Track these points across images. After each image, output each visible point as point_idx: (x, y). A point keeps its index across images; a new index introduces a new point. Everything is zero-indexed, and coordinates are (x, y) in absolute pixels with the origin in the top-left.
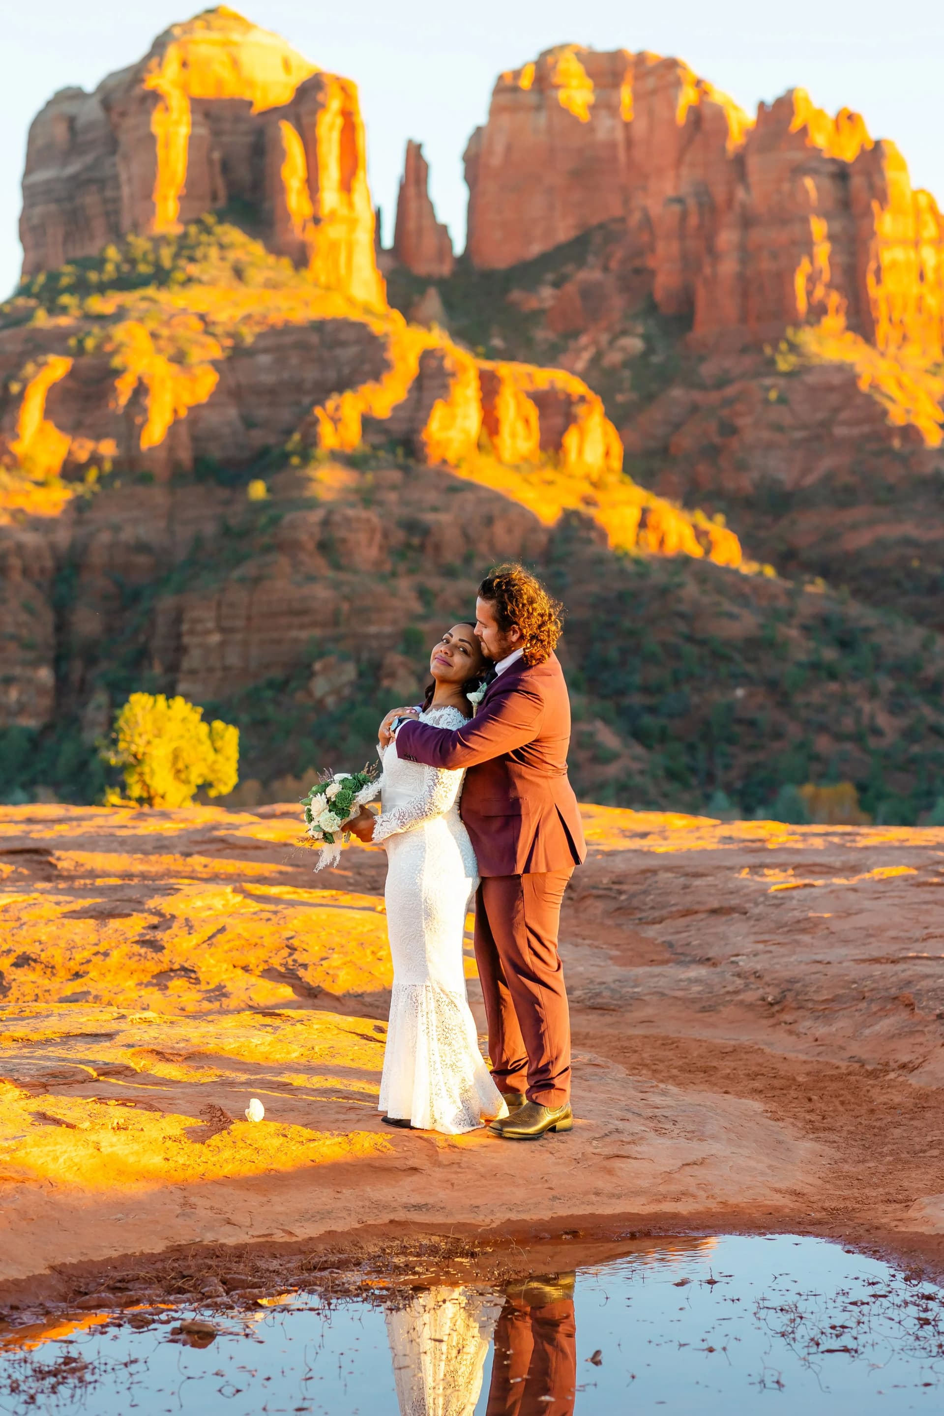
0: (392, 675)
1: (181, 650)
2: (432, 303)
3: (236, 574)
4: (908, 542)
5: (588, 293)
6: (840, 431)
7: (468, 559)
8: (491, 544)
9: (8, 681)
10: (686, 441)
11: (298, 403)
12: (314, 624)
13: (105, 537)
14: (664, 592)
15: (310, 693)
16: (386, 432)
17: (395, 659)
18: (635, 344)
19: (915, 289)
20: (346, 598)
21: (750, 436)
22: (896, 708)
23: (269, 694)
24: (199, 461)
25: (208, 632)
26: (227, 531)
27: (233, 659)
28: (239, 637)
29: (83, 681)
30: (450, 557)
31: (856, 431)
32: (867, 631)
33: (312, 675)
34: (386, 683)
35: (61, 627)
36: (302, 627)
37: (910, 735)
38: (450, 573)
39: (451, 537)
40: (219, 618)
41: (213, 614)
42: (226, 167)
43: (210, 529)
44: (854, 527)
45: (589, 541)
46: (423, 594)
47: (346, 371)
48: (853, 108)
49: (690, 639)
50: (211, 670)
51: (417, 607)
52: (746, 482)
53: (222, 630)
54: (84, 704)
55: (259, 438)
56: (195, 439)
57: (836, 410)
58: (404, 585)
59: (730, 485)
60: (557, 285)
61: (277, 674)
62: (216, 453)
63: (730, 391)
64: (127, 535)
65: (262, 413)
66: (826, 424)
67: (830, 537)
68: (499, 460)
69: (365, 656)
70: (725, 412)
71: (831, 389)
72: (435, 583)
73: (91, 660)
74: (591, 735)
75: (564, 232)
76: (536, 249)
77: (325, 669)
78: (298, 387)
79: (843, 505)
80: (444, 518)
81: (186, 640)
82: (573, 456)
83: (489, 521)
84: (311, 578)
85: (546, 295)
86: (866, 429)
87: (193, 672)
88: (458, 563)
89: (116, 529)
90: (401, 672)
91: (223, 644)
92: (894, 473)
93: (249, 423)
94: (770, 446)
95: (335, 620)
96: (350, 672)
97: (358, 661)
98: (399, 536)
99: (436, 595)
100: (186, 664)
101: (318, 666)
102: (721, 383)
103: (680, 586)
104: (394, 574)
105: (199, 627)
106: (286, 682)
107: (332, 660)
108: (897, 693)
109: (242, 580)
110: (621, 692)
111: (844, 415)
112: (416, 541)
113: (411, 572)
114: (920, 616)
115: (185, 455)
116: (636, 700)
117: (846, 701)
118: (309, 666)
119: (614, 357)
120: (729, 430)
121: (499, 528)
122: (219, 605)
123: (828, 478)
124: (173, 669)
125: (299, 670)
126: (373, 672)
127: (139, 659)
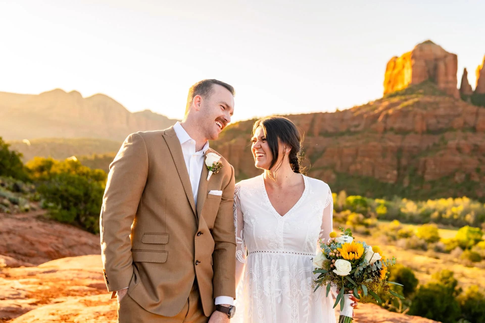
0: (473, 177)
1: (426, 168)
3: (438, 153)
9: (388, 173)
12: (456, 165)
15: (454, 180)
17: (474, 173)
23: (445, 179)
24: (428, 130)
25: (432, 165)
26: (435, 145)
27: (437, 171)
28: (439, 167)
29: (403, 174)
33: (455, 176)
35: (399, 162)
36: (453, 165)
41: (433, 161)
42: (428, 72)
43: (431, 144)
46: (480, 160)
47: (460, 112)
50: (432, 173)
51: (479, 163)
54: (404, 179)
55: (440, 126)
56: (427, 125)
58: (475, 158)
61: (447, 175)
62: (431, 128)
64: (412, 145)
65: (441, 121)
69: (467, 173)
73: (405, 170)
77: (458, 175)
78: (449, 115)
80: (482, 144)
84: (454, 155)
87: (428, 173)
90: (475, 176)
91: (435, 168)
93: (438, 122)
95: (461, 164)
96: (463, 176)
97: (465, 174)
98: (473, 147)
99: (482, 160)
100: (426, 172)
101: (456, 174)
104: (472, 155)
105: (430, 164)
106: (449, 177)
107: (459, 173)
109: (439, 155)
112: (476, 149)
113: (476, 155)
115: (425, 128)
124: (424, 172)
125: (452, 175)
126: (469, 176)
127: (416, 170)
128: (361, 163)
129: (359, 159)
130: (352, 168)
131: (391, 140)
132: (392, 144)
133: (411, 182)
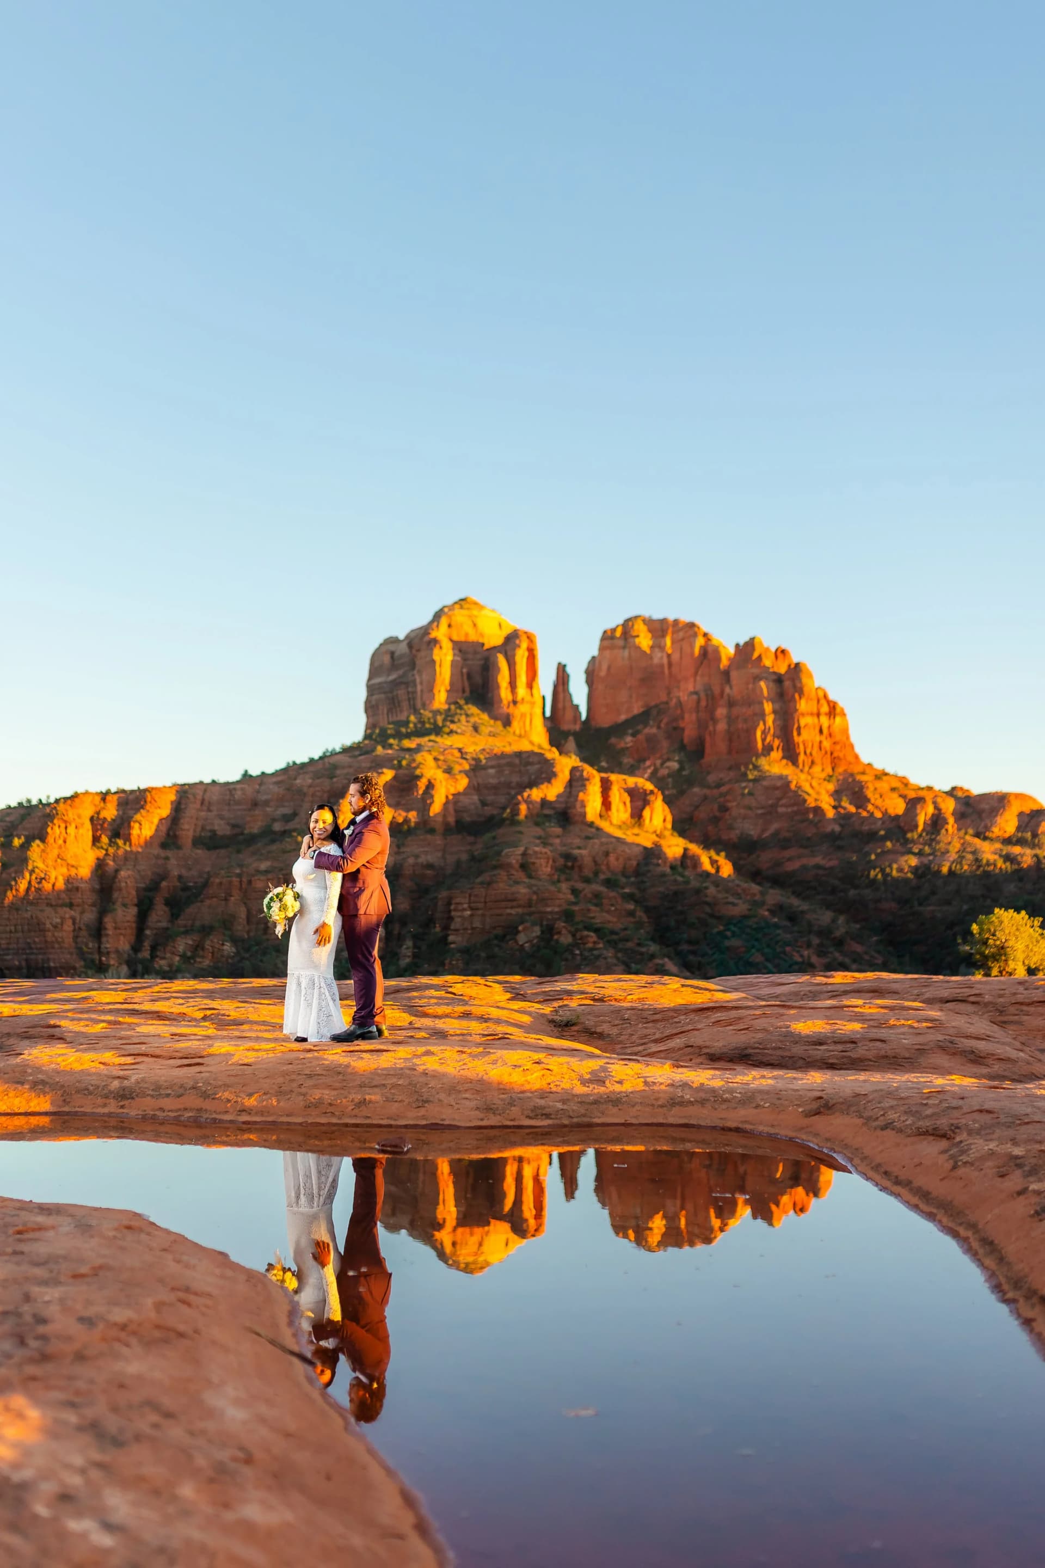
0: (559, 933)
1: (451, 919)
2: (571, 744)
3: (479, 880)
4: (818, 867)
5: (650, 739)
6: (781, 810)
7: (596, 874)
8: (608, 865)
10: (703, 814)
11: (509, 794)
12: (519, 906)
13: (411, 861)
14: (698, 891)
15: (516, 942)
16: (554, 808)
17: (560, 924)
18: (675, 765)
19: (818, 738)
20: (535, 893)
21: (734, 812)
23: (495, 942)
24: (457, 822)
25: (464, 910)
26: (473, 859)
27: (477, 924)
28: (480, 912)
29: (399, 934)
30: (587, 872)
31: (790, 810)
32: (802, 912)
33: (518, 932)
34: (556, 937)
36: (512, 908)
38: (587, 881)
39: (587, 861)
40: (470, 903)
41: (467, 901)
42: (469, 676)
43: (464, 857)
44: (789, 859)
45: (658, 865)
46: (574, 891)
47: (533, 777)
48: (784, 647)
49: (712, 916)
50: (466, 929)
51: (571, 898)
52: (734, 835)
53: (471, 909)
54: (401, 946)
55: (488, 811)
56: (456, 811)
57: (779, 799)
58: (564, 886)
59: (725, 837)
60: (633, 735)
61: (499, 931)
62: (467, 818)
63: (724, 789)
64: (423, 859)
65: (490, 798)
66: (772, 806)
67: (778, 864)
68: (611, 822)
69: (545, 923)
70: (722, 799)
71: (776, 788)
72: (580, 886)
73: (404, 924)
74: (663, 965)
75: (637, 709)
76: (623, 717)
77: (524, 929)
78: (508, 785)
79: (785, 848)
80: (584, 852)
81: (453, 913)
82: (647, 821)
83: (607, 854)
84: (517, 883)
85: (629, 740)
86: (795, 808)
87: (456, 930)
88: (591, 875)
89: (417, 857)
90: (564, 931)
91: (472, 915)
92: (811, 832)
93: (484, 804)
94: (745, 817)
95: (529, 905)
96: (537, 931)
97: (541, 926)
98: (561, 861)
99: (581, 892)
100: (452, 927)
101: (520, 928)
102: (719, 785)
103: (706, 888)
104: (559, 881)
105: (460, 907)
106: (504, 936)
107: (528, 924)
108: (821, 945)
109: (482, 883)
110: (678, 943)
111: (784, 801)
112: (570, 864)
113: (567, 880)
114: (828, 906)
115: (451, 819)
116: (685, 947)
118: (517, 928)
119: (664, 772)
120: (724, 809)
121: (612, 858)
122: (470, 896)
123: (777, 833)
124: (446, 928)
125: (511, 930)
126: (549, 931)
127: (430, 922)
133: (415, 956)
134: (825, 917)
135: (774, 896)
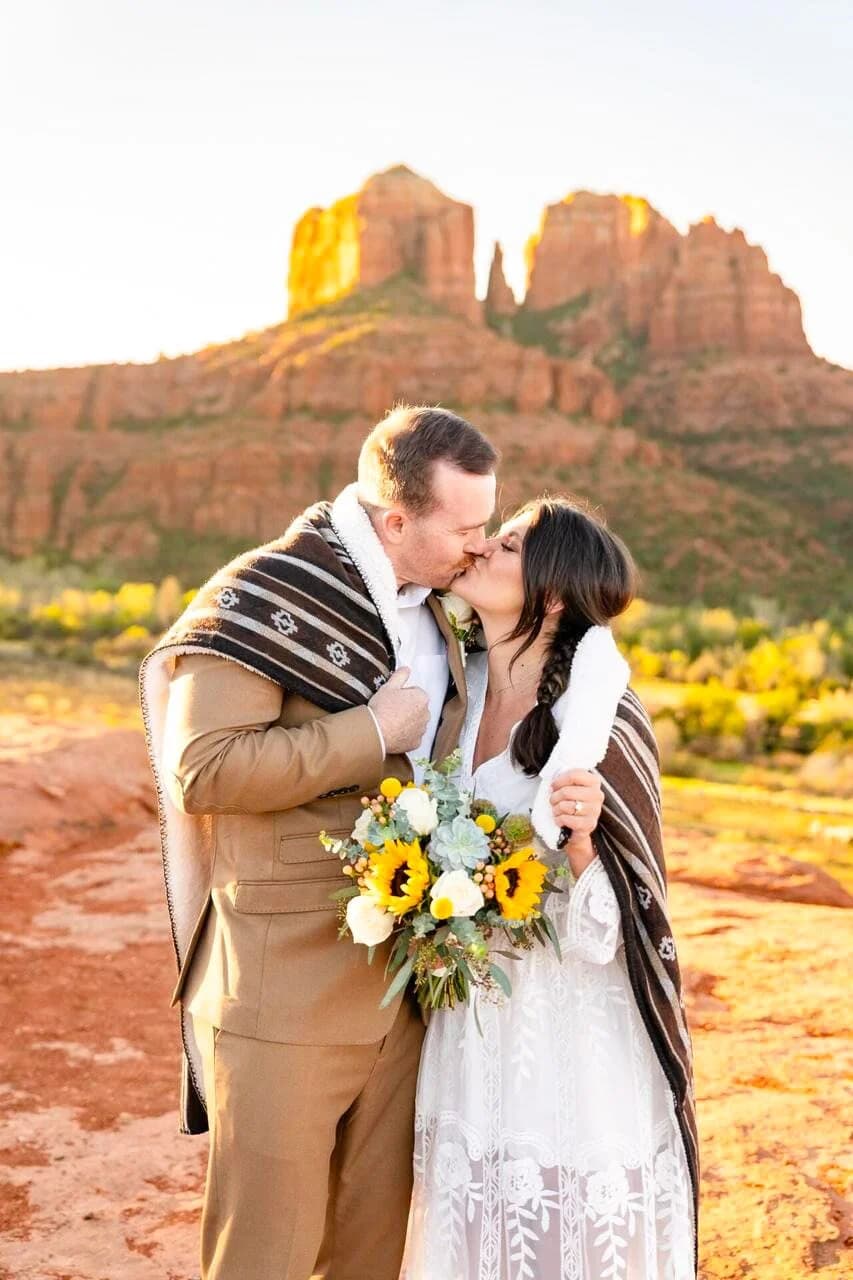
2: (507, 328)
4: (769, 462)
5: (592, 322)
6: (730, 401)
7: (546, 466)
8: (557, 457)
10: (647, 404)
16: (500, 395)
18: (616, 352)
21: (681, 404)
22: (786, 553)
30: (536, 464)
32: (761, 511)
37: (796, 568)
38: (537, 472)
39: (535, 453)
42: (402, 251)
44: (739, 454)
48: (740, 228)
49: (670, 512)
52: (681, 428)
59: (670, 429)
60: (575, 318)
63: (669, 379)
67: (726, 458)
68: (559, 411)
70: (667, 390)
72: (531, 479)
75: (577, 291)
76: (561, 300)
79: (733, 441)
82: (597, 412)
85: (567, 325)
92: (762, 425)
94: (692, 410)
102: (664, 373)
108: (784, 545)
114: (784, 504)
117: (757, 549)
119: (605, 359)
120: (670, 400)
121: (562, 450)
128: (224, 500)
129: (219, 490)
130: (203, 515)
131: (301, 437)
132: (306, 448)
134: (783, 518)
135: (732, 494)
